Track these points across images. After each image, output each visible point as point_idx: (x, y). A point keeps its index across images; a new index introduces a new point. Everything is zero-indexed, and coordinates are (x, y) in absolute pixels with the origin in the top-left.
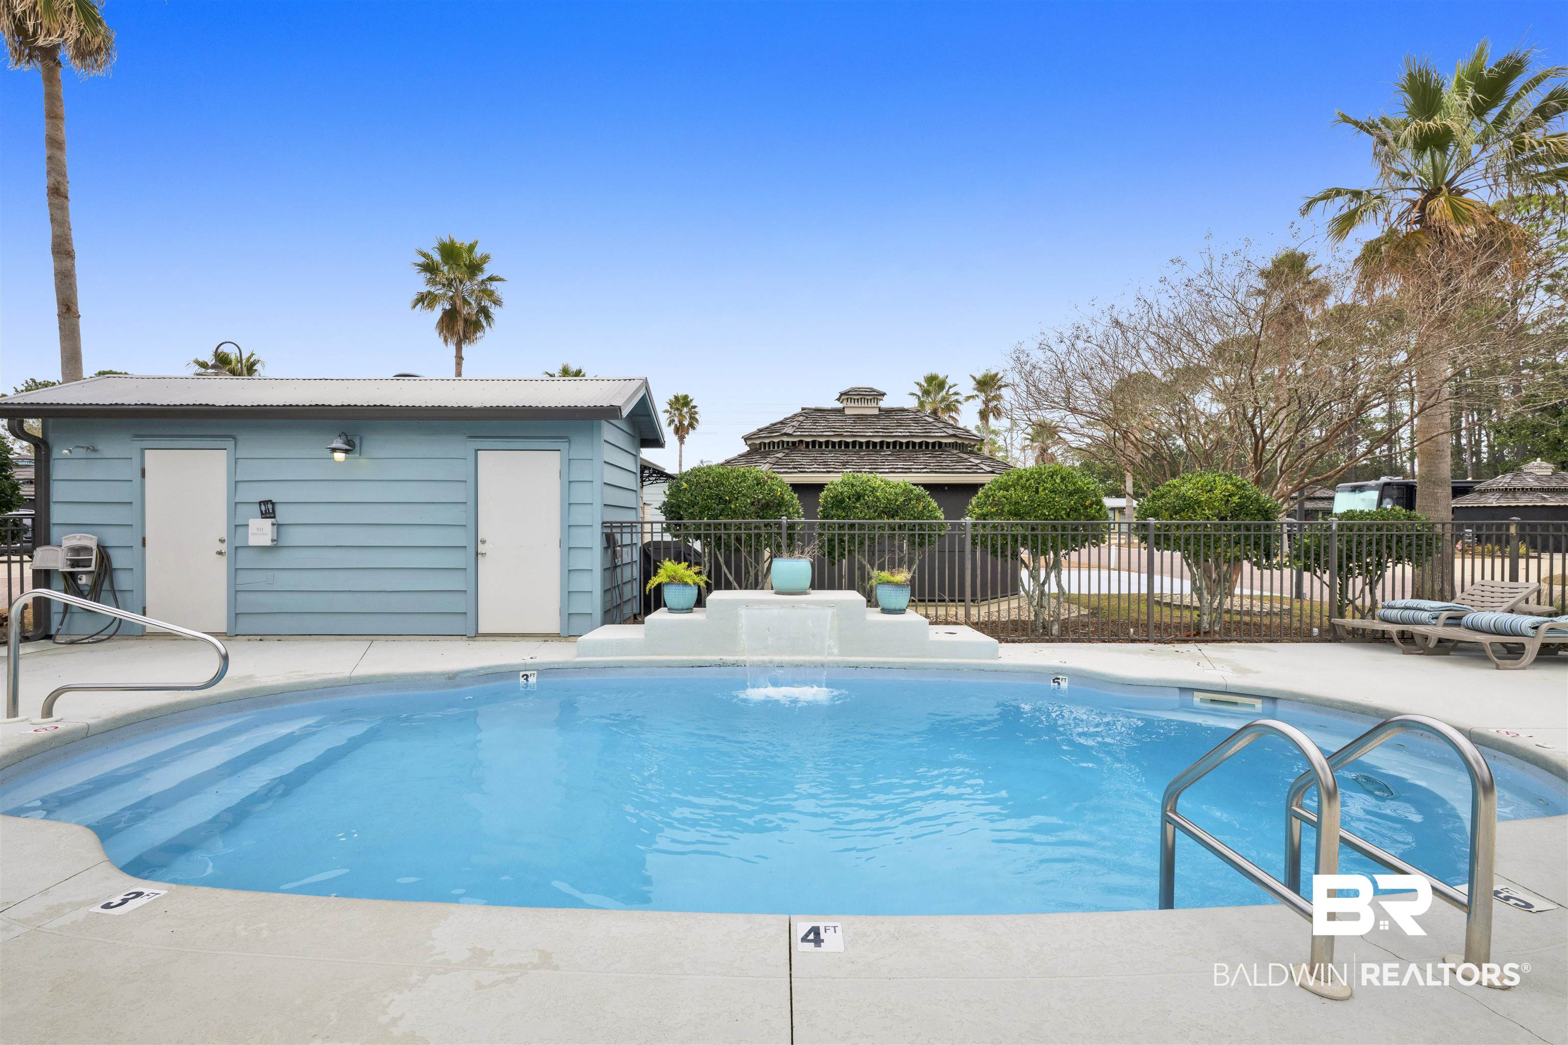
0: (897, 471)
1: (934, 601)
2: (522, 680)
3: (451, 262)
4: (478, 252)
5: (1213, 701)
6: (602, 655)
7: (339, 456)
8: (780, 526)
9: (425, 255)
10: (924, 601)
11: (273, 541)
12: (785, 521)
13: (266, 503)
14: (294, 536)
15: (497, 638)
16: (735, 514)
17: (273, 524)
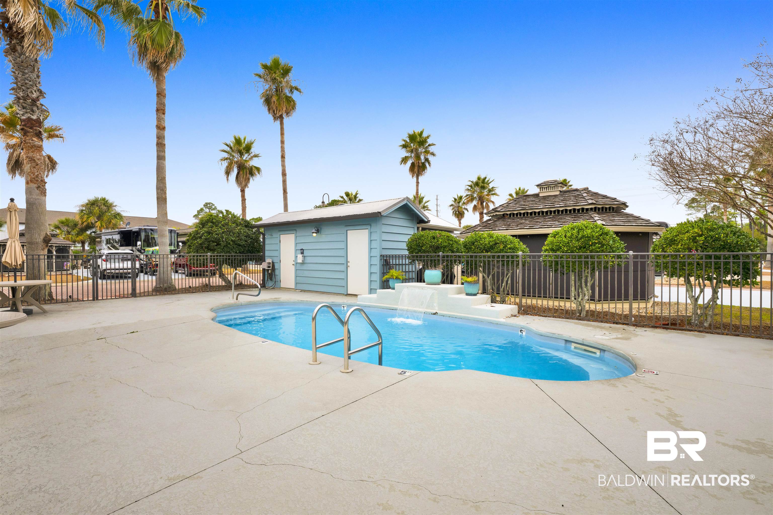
0: (544, 227)
1: (563, 298)
2: (342, 308)
3: (413, 141)
4: (425, 135)
5: (585, 350)
6: (365, 302)
7: (315, 235)
8: (439, 256)
9: (404, 141)
10: (557, 298)
11: (302, 261)
12: (441, 254)
13: (301, 249)
14: (308, 260)
15: (352, 296)
16: (425, 252)
17: (302, 256)
